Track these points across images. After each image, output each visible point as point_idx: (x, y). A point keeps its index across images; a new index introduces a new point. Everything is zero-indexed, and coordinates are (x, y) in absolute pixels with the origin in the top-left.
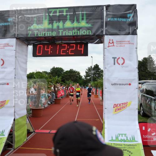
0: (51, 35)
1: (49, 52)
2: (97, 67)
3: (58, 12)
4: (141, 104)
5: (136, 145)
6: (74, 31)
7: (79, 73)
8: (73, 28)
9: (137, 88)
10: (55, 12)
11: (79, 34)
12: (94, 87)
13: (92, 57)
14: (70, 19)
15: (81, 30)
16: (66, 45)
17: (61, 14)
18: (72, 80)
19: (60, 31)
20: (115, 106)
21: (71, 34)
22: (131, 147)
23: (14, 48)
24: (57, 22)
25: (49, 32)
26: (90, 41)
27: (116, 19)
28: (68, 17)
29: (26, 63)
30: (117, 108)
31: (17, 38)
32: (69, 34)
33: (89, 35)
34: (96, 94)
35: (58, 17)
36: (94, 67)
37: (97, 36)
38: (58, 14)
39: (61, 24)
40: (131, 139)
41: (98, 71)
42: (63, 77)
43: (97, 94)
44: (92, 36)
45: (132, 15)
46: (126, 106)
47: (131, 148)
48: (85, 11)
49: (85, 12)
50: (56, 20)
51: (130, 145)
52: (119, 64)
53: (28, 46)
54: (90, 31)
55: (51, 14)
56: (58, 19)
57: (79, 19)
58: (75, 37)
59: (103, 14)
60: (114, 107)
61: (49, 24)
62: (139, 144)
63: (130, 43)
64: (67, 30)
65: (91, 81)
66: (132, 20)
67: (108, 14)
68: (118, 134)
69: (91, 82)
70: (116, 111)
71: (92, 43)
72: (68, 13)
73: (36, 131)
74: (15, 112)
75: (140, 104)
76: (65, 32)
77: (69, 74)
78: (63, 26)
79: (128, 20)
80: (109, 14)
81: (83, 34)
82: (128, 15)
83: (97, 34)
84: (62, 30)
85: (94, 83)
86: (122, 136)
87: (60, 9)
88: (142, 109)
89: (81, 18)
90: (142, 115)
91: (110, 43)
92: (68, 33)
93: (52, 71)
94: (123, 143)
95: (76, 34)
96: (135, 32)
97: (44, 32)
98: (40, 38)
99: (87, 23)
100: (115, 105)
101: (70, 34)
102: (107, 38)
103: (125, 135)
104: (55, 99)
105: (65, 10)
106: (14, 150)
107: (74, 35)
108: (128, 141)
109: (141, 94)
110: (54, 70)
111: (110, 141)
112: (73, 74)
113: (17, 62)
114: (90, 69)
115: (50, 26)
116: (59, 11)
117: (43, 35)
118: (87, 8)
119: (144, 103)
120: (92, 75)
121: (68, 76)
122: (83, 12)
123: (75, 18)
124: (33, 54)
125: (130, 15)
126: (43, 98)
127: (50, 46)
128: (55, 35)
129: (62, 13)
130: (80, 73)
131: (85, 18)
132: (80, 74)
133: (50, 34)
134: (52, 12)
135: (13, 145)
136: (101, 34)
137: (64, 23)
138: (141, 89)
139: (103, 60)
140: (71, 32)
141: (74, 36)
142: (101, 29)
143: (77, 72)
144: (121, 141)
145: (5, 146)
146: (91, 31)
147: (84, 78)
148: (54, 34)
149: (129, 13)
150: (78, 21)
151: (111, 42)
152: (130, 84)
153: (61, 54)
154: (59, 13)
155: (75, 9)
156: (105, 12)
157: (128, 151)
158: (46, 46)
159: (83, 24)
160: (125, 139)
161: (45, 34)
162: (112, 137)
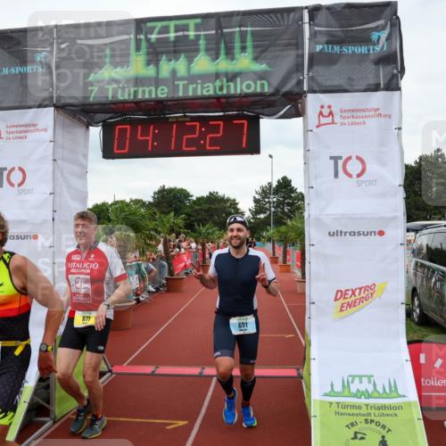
0: (153, 96)
1: (150, 143)
2: (285, 185)
3: (172, 29)
4: (414, 290)
5: (400, 407)
6: (218, 83)
7: (234, 204)
8: (217, 76)
9: (401, 244)
10: (165, 30)
13: (271, 156)
14: (207, 50)
15: (238, 80)
16: (197, 124)
17: (181, 33)
18: (216, 224)
19: (178, 85)
20: (338, 297)
21: (211, 93)
22: (386, 412)
23: (49, 135)
24: (170, 60)
25: (148, 87)
27: (337, 49)
28: (202, 42)
29: (83, 175)
30: (346, 301)
31: (56, 107)
32: (205, 93)
33: (262, 94)
34: (285, 261)
35: (172, 45)
36: (277, 186)
37: (285, 95)
38: (172, 35)
39: (181, 65)
40: (387, 391)
41: (290, 197)
42: (189, 215)
43: (288, 263)
44: (271, 95)
45: (384, 35)
46: (372, 294)
47: (388, 415)
49: (249, 29)
50: (167, 53)
52: (350, 176)
53: (88, 128)
54: (265, 82)
55: (153, 37)
56: (172, 48)
57: (233, 48)
58: (223, 100)
59: (302, 32)
60: (336, 300)
61: (148, 64)
62: (409, 404)
63: (380, 115)
64: (199, 81)
65: (270, 225)
66: (385, 48)
67: (316, 32)
68: (350, 376)
69: (268, 227)
70: (341, 311)
71: (270, 115)
72: (200, 31)
73: (116, 369)
75: (410, 289)
76: (194, 86)
77: (206, 206)
78: (189, 69)
79: (374, 50)
80: (319, 31)
81: (246, 91)
84: (186, 82)
85: (279, 232)
86: (361, 382)
87: (179, 22)
88: (416, 303)
89: (237, 44)
90: (416, 320)
91: (323, 116)
92: (203, 88)
93: (158, 198)
94: (363, 401)
95: (225, 92)
97: (135, 86)
98: (121, 105)
100: (339, 294)
101: (208, 91)
102: (313, 102)
103: (369, 377)
105: (192, 23)
106: (55, 422)
107: (220, 93)
108: (378, 395)
109: (414, 260)
110: (163, 197)
111: (326, 395)
112: (217, 206)
113: (58, 174)
114: (265, 192)
115: (151, 71)
116: (176, 26)
117: (132, 97)
119: (422, 285)
120: (273, 209)
121: (203, 213)
122: (243, 29)
125: (380, 34)
126: (132, 275)
127: (152, 127)
128: (165, 95)
130: (237, 204)
131: (249, 44)
132: (239, 206)
133: (150, 92)
134: (156, 30)
135: (51, 408)
136: (297, 90)
137: (190, 60)
138: (415, 246)
140: (211, 85)
141: (218, 98)
142: (295, 75)
143: (228, 200)
144: (359, 394)
147: (251, 216)
148: (163, 93)
149: (377, 29)
150: (230, 54)
151: (326, 111)
152: (381, 233)
153: (184, 149)
155: (222, 19)
156: (306, 27)
157: (378, 424)
158: (140, 127)
159: (244, 62)
160: (371, 389)
161: (136, 92)
162: (332, 385)
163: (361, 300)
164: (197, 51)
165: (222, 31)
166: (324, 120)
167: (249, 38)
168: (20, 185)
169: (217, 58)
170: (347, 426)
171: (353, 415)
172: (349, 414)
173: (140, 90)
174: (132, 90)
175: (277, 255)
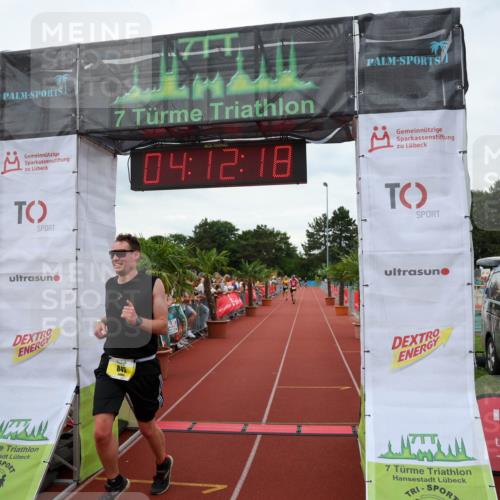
0: (186, 120)
1: (183, 173)
2: (342, 216)
3: (206, 45)
4: (489, 335)
5: (468, 472)
6: (258, 105)
7: (285, 238)
8: (257, 96)
9: (469, 284)
10: (198, 47)
11: (274, 114)
12: (335, 280)
13: (325, 184)
14: (245, 68)
15: (281, 100)
16: (236, 150)
17: (216, 50)
18: (264, 261)
19: (213, 108)
20: (397, 344)
21: (251, 115)
22: (452, 477)
23: (72, 165)
24: (204, 79)
25: (180, 110)
26: (314, 134)
27: (392, 60)
28: (239, 59)
29: (110, 208)
30: (406, 349)
31: (80, 134)
32: (244, 116)
33: (308, 116)
34: (341, 303)
35: (206, 63)
36: (333, 218)
37: (333, 116)
38: (206, 52)
39: (216, 85)
40: (454, 453)
41: (348, 230)
42: (233, 252)
43: (345, 305)
44: (317, 117)
45: (446, 45)
46: (435, 341)
47: (454, 481)
48: (292, 38)
49: (292, 43)
50: (201, 72)
51: (449, 471)
52: (409, 206)
53: (115, 156)
54: (311, 103)
55: (185, 54)
56: (206, 67)
57: (274, 65)
58: (265, 124)
59: (352, 44)
60: (394, 348)
61: (180, 85)
62: (479, 468)
63: (442, 137)
64: (237, 103)
65: (325, 262)
66: (447, 61)
67: (367, 45)
68: (411, 435)
69: (324, 265)
70: (400, 360)
71: (317, 139)
72: (237, 47)
74: (78, 366)
75: (484, 334)
76: (232, 107)
77: (254, 241)
79: (433, 61)
80: (371, 44)
81: (289, 112)
82: (435, 46)
83: (334, 110)
84: (221, 104)
85: (335, 269)
86: (423, 442)
87: (213, 38)
89: (279, 61)
90: (491, 369)
91: (377, 139)
92: (241, 111)
93: (200, 232)
94: (425, 463)
95: (266, 114)
96: (458, 98)
97: (165, 110)
98: (152, 131)
99: (300, 76)
100: (398, 341)
101: (247, 114)
102: (365, 123)
103: (433, 436)
104: (208, 323)
105: (228, 38)
106: (78, 485)
107: (261, 116)
108: (442, 457)
110: (205, 231)
111: (382, 457)
112: (266, 241)
113: (82, 208)
114: (320, 225)
115: (183, 92)
116: (210, 42)
117: (162, 122)
118: (298, 30)
120: (328, 244)
121: (250, 248)
122: (286, 43)
123: (263, 63)
124: (132, 183)
125: (441, 44)
126: (170, 320)
127: (185, 154)
128: (199, 119)
129: (219, 47)
130: (288, 238)
131: (292, 60)
132: (290, 241)
133: (182, 116)
134: (189, 47)
135: (75, 469)
136: (346, 110)
137: (226, 80)
139: (356, 195)
140: (250, 106)
141: (258, 122)
142: (345, 93)
143: (278, 234)
144: (421, 456)
145: (49, 471)
146: (315, 103)
147: (303, 252)
148: (196, 116)
149: (437, 39)
150: (271, 71)
151: (380, 134)
152: (445, 272)
153: (221, 178)
154: (210, 48)
155: (262, 33)
156: (357, 39)
157: (443, 491)
158: (172, 155)
159: (288, 80)
160: (434, 450)
161: (167, 116)
162: (390, 446)
163: (423, 348)
164: (234, 69)
165: (262, 46)
166: (377, 143)
167: (292, 53)
168: (40, 220)
169: (256, 77)
170: (407, 493)
171: (414, 480)
172: (410, 479)
173: (172, 113)
174: (163, 114)
175: (333, 296)
